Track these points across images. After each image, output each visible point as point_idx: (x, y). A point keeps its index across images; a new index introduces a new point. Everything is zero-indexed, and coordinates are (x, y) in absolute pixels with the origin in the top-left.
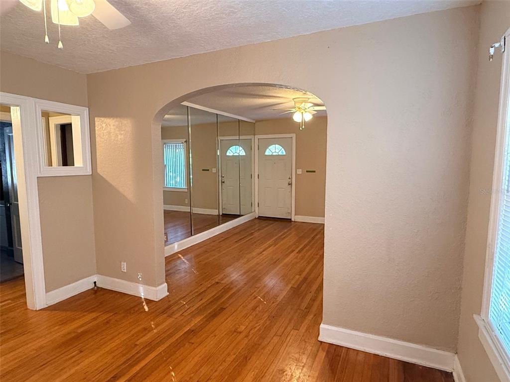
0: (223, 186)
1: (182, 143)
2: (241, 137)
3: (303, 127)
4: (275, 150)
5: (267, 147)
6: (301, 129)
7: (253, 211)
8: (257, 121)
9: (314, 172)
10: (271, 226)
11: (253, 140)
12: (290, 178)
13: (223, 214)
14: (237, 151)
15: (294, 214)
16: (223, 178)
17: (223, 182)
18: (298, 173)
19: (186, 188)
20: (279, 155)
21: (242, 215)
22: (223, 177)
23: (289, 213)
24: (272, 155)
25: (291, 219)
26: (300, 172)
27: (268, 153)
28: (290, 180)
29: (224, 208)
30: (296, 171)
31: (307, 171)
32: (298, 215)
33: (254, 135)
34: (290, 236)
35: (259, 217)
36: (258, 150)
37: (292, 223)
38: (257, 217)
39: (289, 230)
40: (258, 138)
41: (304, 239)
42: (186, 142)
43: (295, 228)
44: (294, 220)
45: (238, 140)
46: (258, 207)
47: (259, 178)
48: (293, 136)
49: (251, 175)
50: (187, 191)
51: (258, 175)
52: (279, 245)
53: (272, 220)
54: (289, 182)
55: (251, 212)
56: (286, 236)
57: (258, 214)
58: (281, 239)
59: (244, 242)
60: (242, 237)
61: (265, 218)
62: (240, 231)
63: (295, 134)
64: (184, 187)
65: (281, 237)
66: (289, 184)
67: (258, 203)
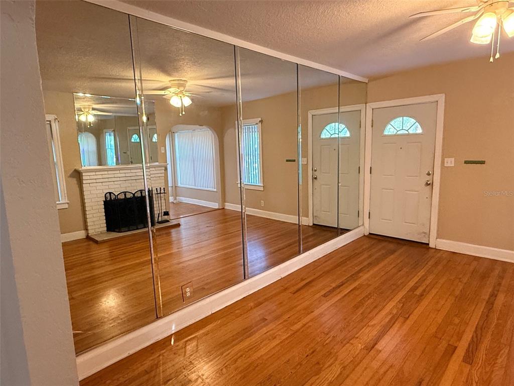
0: (315, 183)
1: (257, 124)
2: (343, 109)
3: (498, 56)
4: (402, 125)
5: (388, 122)
6: (492, 60)
7: (361, 223)
8: (373, 78)
10: (392, 257)
11: (363, 112)
12: (429, 174)
13: (314, 224)
14: (336, 130)
15: (435, 235)
16: (315, 173)
17: (316, 178)
19: (262, 185)
20: (408, 135)
21: (348, 230)
22: (316, 171)
23: (426, 233)
24: (395, 135)
25: (428, 244)
26: (450, 162)
27: (388, 131)
28: (428, 178)
29: (316, 216)
30: (443, 162)
31: (467, 162)
32: (443, 239)
33: (366, 104)
34: (434, 291)
35: (370, 234)
36: (372, 127)
37: (432, 251)
38: (367, 234)
39: (429, 272)
40: (373, 108)
41: (469, 305)
42: (261, 121)
43: (440, 267)
44: (434, 247)
45: (337, 113)
46: (369, 218)
47: (372, 172)
48: (441, 98)
49: (359, 167)
50: (263, 190)
51: (371, 168)
52: (413, 318)
53: (392, 242)
54: (428, 181)
55: (357, 227)
56: (424, 290)
57: (368, 228)
58: (415, 297)
59: (339, 297)
60: (338, 283)
61: (380, 238)
62: (336, 267)
63: (444, 94)
64: (260, 185)
65: (415, 293)
66: (427, 184)
67: (369, 213)
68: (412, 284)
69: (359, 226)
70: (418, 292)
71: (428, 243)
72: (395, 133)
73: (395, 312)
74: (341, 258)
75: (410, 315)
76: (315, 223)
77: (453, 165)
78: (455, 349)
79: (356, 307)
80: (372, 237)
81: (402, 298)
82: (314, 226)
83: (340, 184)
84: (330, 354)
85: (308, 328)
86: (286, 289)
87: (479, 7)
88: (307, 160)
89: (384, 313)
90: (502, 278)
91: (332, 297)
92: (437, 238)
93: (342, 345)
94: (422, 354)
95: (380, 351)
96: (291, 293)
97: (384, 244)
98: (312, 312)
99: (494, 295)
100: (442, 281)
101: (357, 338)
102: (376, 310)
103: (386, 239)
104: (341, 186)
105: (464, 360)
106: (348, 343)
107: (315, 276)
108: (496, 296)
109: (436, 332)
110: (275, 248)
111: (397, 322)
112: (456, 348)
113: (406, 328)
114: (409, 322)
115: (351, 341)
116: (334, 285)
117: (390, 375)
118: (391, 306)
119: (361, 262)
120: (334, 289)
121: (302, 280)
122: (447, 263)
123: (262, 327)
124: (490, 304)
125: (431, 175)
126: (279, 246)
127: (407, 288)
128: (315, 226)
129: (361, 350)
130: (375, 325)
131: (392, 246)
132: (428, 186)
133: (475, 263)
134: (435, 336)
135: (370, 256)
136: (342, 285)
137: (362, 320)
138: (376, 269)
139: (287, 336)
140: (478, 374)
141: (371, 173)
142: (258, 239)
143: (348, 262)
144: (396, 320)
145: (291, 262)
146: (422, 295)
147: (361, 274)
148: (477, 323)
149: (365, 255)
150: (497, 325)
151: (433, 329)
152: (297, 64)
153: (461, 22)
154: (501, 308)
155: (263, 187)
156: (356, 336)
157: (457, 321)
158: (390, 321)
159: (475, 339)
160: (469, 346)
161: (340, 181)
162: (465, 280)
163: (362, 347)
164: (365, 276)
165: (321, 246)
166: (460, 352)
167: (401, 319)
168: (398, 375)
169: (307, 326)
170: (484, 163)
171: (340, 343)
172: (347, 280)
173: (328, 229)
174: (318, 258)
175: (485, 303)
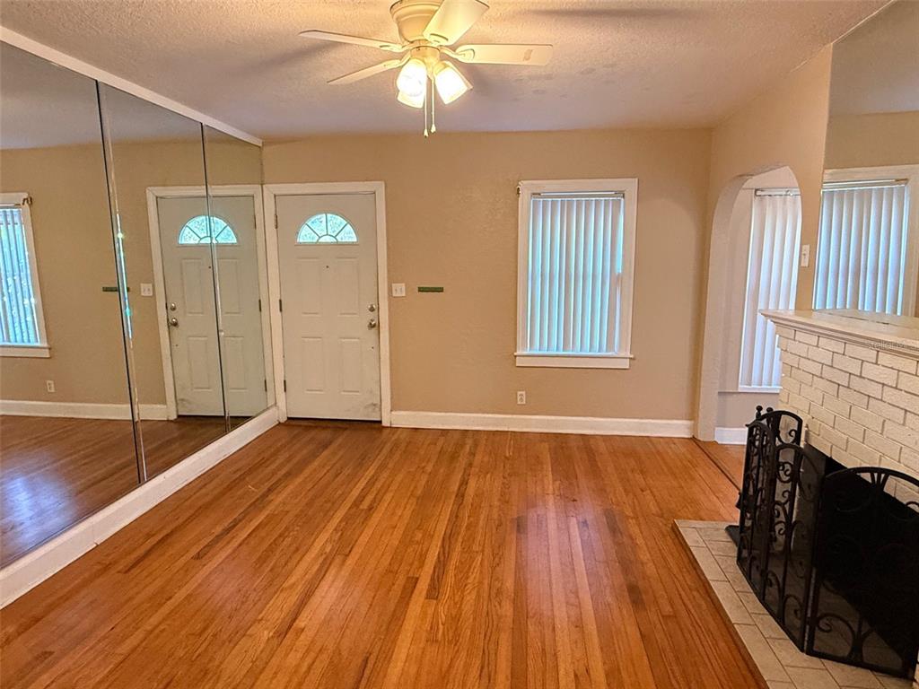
0: (174, 334)
1: (18, 205)
2: (216, 190)
3: (433, 129)
4: (325, 228)
5: (302, 221)
6: (426, 133)
7: (271, 402)
8: (269, 141)
9: (441, 290)
10: (326, 453)
11: (258, 201)
12: (372, 309)
13: (179, 416)
15: (389, 406)
16: (173, 314)
17: (175, 324)
18: (394, 295)
19: (46, 345)
20: (338, 244)
21: (247, 419)
22: (174, 309)
23: (375, 405)
24: (317, 244)
25: (380, 422)
26: (400, 290)
27: (305, 235)
28: (372, 315)
29: (183, 400)
30: (390, 290)
31: (421, 290)
32: (400, 410)
33: (262, 185)
34: (388, 497)
35: (289, 418)
36: (277, 227)
37: (386, 432)
38: (283, 419)
39: (382, 467)
40: (277, 193)
41: (434, 506)
42: (30, 201)
43: (397, 456)
44: (389, 425)
45: (204, 197)
46: (285, 390)
47: (283, 309)
48: (379, 187)
49: (260, 301)
50: (48, 356)
51: (280, 301)
52: (357, 551)
53: (327, 428)
54: (372, 320)
55: (264, 411)
56: (374, 500)
57: (284, 409)
58: (361, 513)
59: (229, 550)
60: (227, 523)
61: (305, 423)
62: (223, 494)
63: (383, 183)
64: (38, 344)
65: (361, 507)
66: (372, 326)
67: (285, 381)
68: (355, 493)
69: (268, 408)
70: (365, 505)
71: (378, 419)
72: (315, 241)
73: (328, 550)
74: (235, 472)
75: (352, 548)
76: (180, 414)
77: (404, 295)
78: (416, 583)
79: (262, 560)
80: (294, 424)
81: (340, 522)
82: (179, 419)
83: (222, 334)
84: (206, 674)
85: (157, 636)
86: (106, 568)
87: (403, 47)
88: (154, 286)
89: (308, 558)
90: (473, 454)
91: (213, 556)
92: (391, 411)
93: (231, 645)
94: (369, 608)
95: (303, 630)
96: (119, 572)
97: (313, 433)
98: (170, 598)
99: (464, 483)
100: (399, 478)
101: (262, 619)
102: (297, 556)
103: (318, 423)
104: (225, 336)
105: (428, 597)
106: (244, 635)
107: (181, 521)
108: (467, 483)
109: (390, 564)
110: (83, 481)
111: (332, 567)
112: (417, 579)
113: (345, 572)
114: (350, 562)
115: (248, 633)
116: (219, 530)
117: (319, 667)
118: (322, 541)
119: (274, 473)
120: (219, 538)
121: (149, 536)
122: (407, 446)
123: (40, 674)
124: (460, 495)
125: (376, 311)
126: (95, 475)
127: (348, 504)
128: (182, 418)
129: (269, 639)
130: (294, 584)
131: (325, 435)
132: (373, 329)
133: (441, 441)
134: (389, 571)
135: (289, 460)
136: (234, 526)
137: (270, 584)
138: (299, 480)
139: (106, 672)
140: (446, 610)
141: (281, 310)
142: (40, 468)
143: (247, 479)
144: (330, 564)
145: (120, 506)
146: (370, 508)
147: (270, 497)
148: (443, 533)
149: (281, 459)
150: (468, 528)
151: (385, 562)
152: (96, 81)
153: (382, 65)
154: (473, 499)
155: (50, 349)
156: (260, 617)
157: (419, 536)
158: (319, 570)
159: (442, 559)
160: (434, 572)
161: (220, 328)
162: (429, 468)
163: (271, 634)
164: (278, 499)
165: (191, 457)
166: (423, 585)
167: (338, 560)
168: (331, 662)
169: (157, 631)
170: (442, 291)
171: (227, 643)
172: (246, 513)
173: (209, 422)
174: (186, 483)
175: (454, 497)
